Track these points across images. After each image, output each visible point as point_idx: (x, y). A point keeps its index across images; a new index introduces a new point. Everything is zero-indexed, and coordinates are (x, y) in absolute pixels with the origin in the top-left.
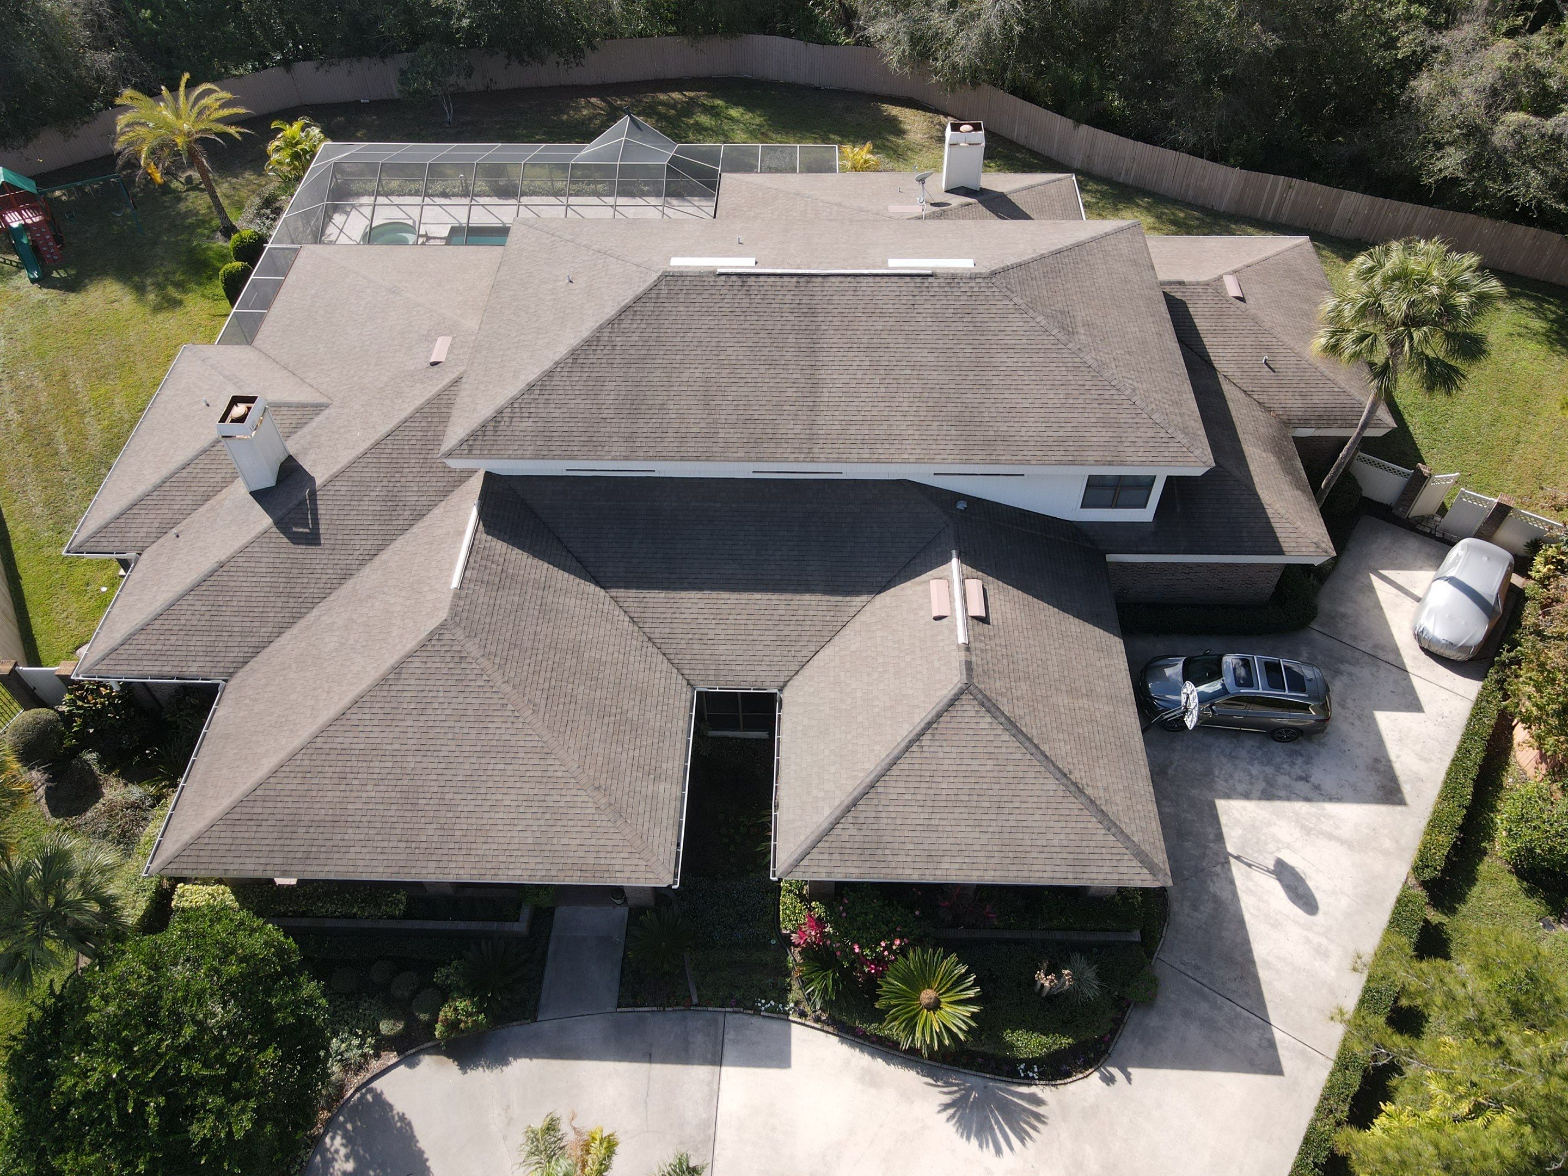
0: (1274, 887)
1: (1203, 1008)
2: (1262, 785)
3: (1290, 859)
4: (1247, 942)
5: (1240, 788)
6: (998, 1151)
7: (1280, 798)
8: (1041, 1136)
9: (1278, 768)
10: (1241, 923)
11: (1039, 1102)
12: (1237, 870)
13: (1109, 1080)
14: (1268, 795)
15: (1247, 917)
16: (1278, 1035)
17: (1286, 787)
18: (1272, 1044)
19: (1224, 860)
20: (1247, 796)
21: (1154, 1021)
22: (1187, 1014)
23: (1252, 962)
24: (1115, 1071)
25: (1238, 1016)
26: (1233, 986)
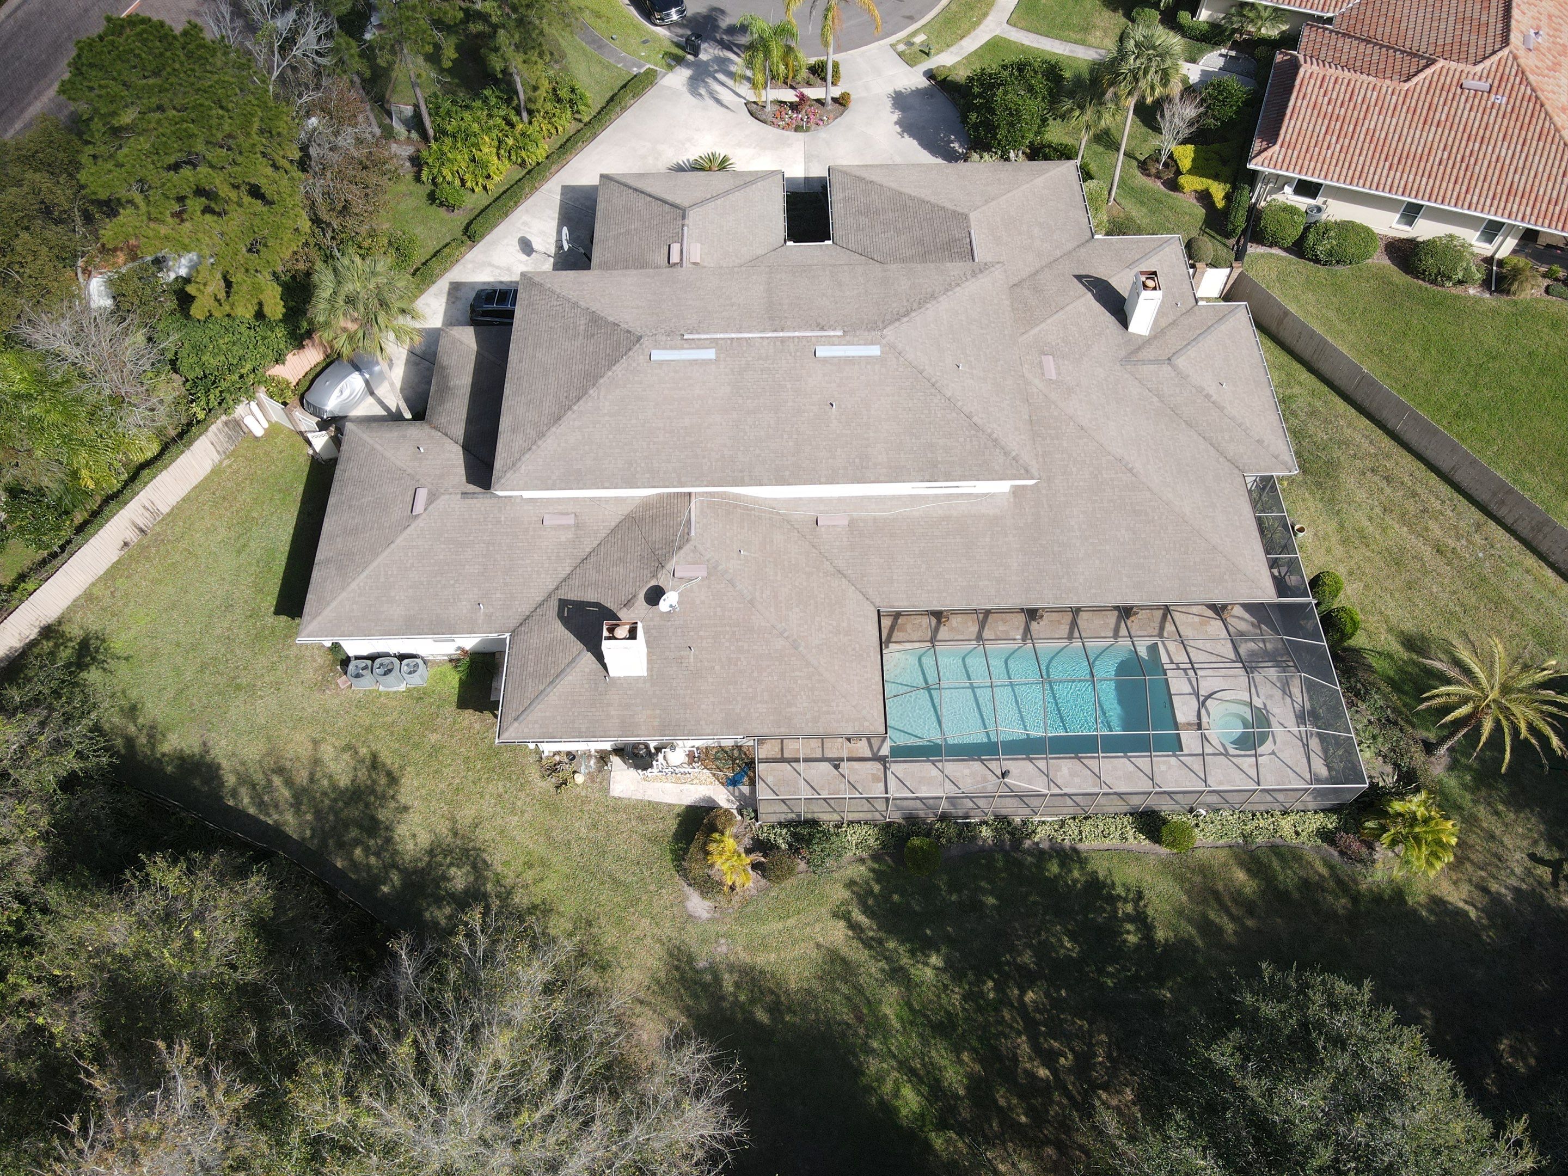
0: (537, 247)
18: (562, 194)
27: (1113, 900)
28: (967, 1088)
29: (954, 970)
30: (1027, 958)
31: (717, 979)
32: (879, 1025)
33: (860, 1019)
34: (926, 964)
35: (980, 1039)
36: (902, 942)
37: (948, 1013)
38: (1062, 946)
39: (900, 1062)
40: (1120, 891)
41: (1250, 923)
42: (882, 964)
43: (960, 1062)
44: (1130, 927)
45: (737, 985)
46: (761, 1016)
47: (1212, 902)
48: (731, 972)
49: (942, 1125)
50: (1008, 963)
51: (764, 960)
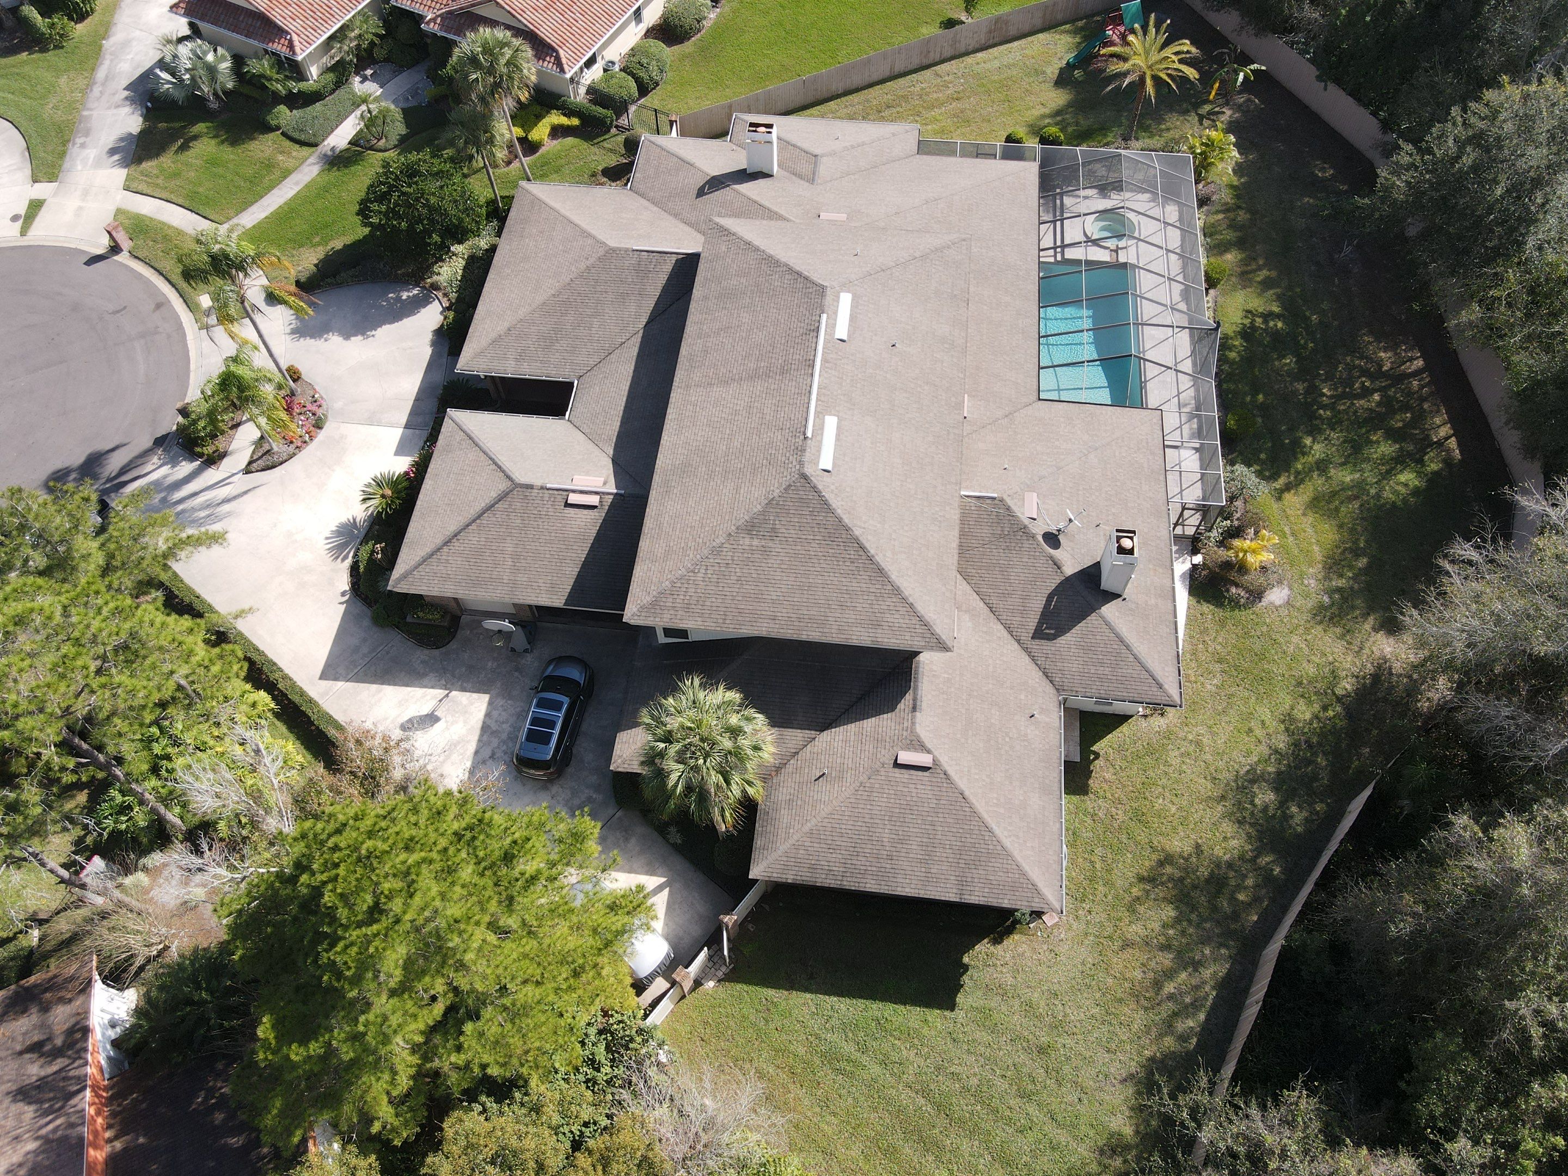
0: (425, 710)
1: (365, 650)
2: (494, 727)
3: (438, 726)
4: (395, 685)
5: (495, 714)
6: (327, 538)
7: (481, 735)
8: (328, 558)
9: (504, 742)
10: (407, 685)
11: (343, 560)
12: (440, 693)
13: (343, 594)
14: (485, 728)
15: (409, 689)
16: (340, 684)
17: (489, 743)
18: (336, 679)
19: (448, 687)
20: (488, 715)
21: (366, 622)
22: (365, 640)
23: (382, 684)
24: (347, 597)
25: (356, 667)
26: (373, 668)
27: (1253, 327)
28: (1395, 442)
29: (1314, 432)
30: (1300, 387)
31: (1339, 590)
32: (1360, 486)
33: (1356, 497)
34: (1311, 448)
35: (1360, 428)
36: (1296, 459)
37: (1344, 442)
38: (1289, 364)
39: (1384, 479)
40: (1247, 322)
41: (1261, 262)
42: (1315, 474)
43: (1378, 442)
44: (1271, 324)
45: (1341, 576)
46: (1362, 562)
47: (1251, 276)
48: (1331, 580)
49: (1421, 462)
50: (1305, 398)
51: (1318, 553)
